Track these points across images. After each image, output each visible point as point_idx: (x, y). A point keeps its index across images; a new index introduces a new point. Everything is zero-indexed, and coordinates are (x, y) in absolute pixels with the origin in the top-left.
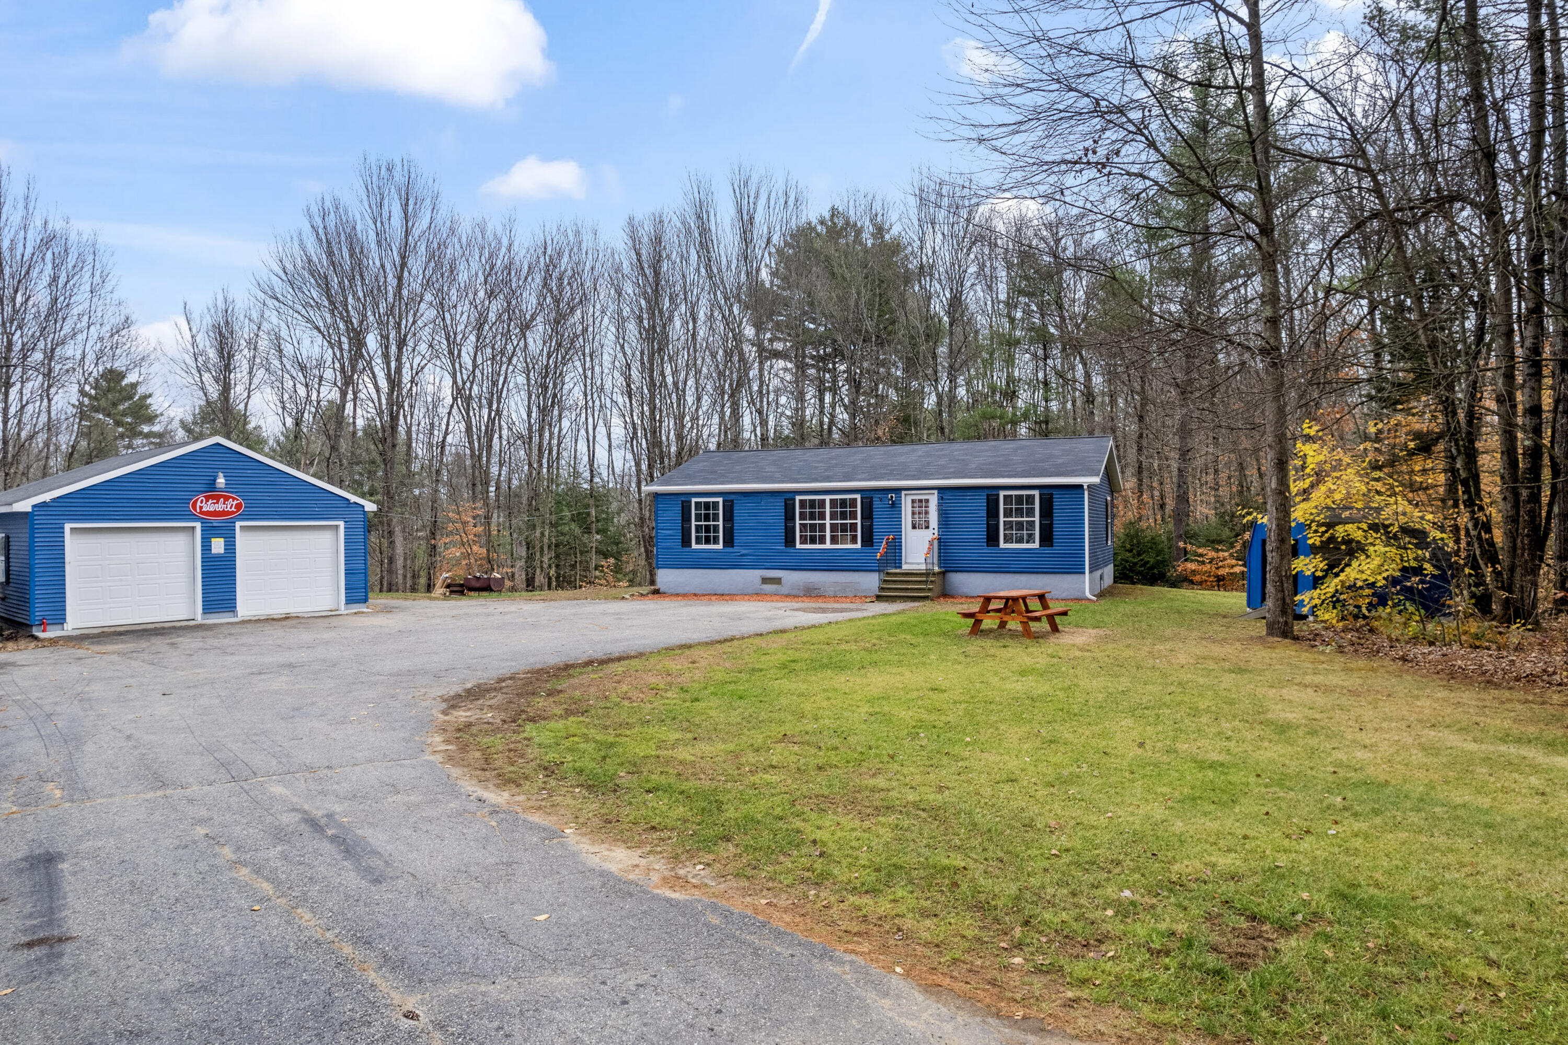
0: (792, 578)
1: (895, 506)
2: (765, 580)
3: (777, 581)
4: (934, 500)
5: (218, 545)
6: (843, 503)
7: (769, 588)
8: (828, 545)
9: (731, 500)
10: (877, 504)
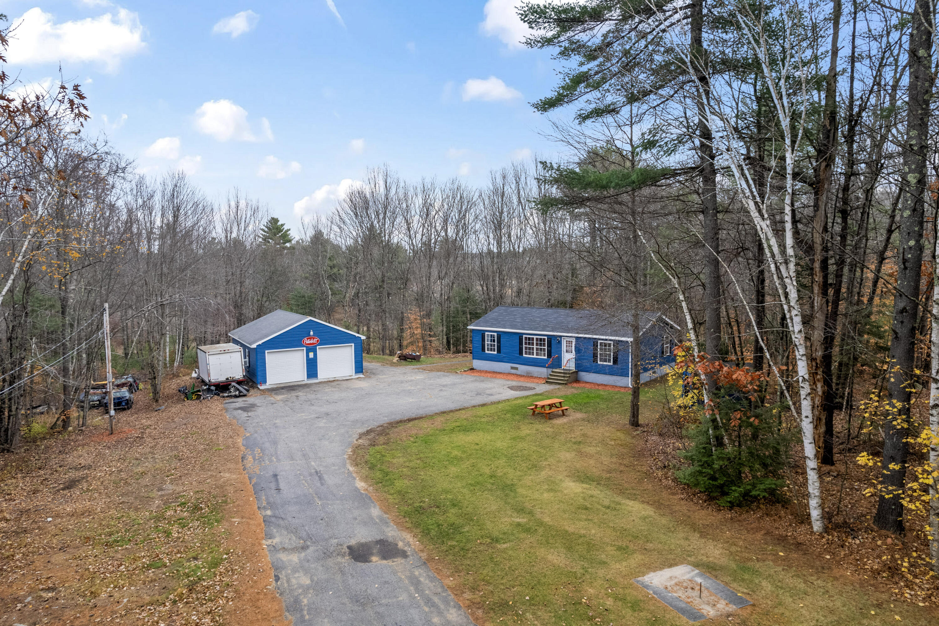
0: (523, 369)
1: (560, 342)
2: (512, 368)
3: (516, 369)
4: (574, 341)
5: (311, 355)
6: (541, 339)
7: (513, 371)
8: (535, 356)
9: (500, 334)
10: (553, 342)
